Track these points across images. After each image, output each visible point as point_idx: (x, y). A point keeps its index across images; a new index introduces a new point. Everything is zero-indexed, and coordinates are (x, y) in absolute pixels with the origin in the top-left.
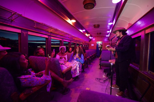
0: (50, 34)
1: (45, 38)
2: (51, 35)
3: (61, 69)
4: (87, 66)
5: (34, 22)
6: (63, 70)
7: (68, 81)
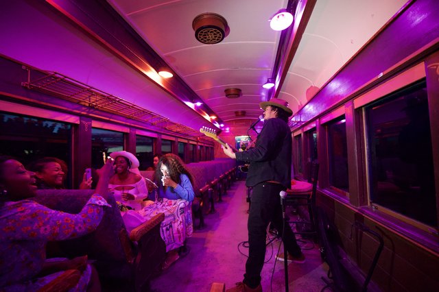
0: (89, 112)
2: (91, 115)
4: (213, 207)
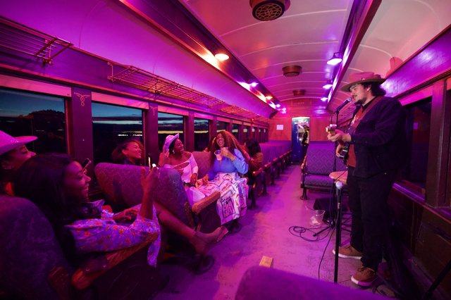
0: (155, 99)
1: (141, 111)
2: (157, 101)
3: (187, 200)
4: (265, 190)
5: (109, 63)
6: (193, 203)
7: (208, 235)
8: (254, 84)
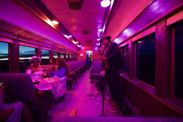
1: (8, 44)
2: (19, 39)
4: (76, 81)
8: (70, 36)
